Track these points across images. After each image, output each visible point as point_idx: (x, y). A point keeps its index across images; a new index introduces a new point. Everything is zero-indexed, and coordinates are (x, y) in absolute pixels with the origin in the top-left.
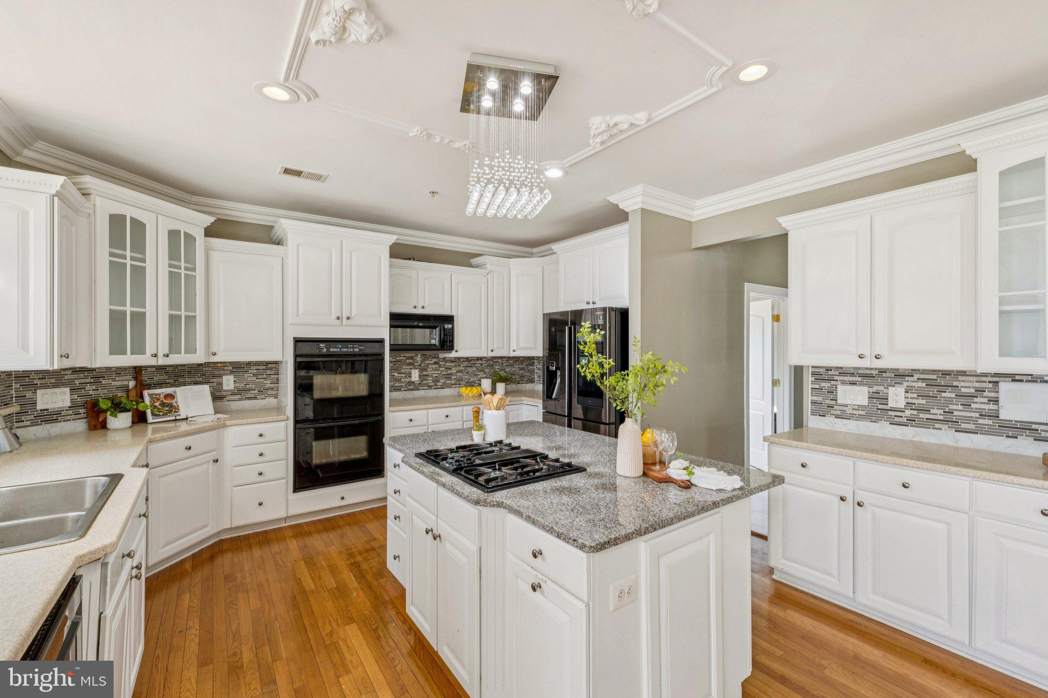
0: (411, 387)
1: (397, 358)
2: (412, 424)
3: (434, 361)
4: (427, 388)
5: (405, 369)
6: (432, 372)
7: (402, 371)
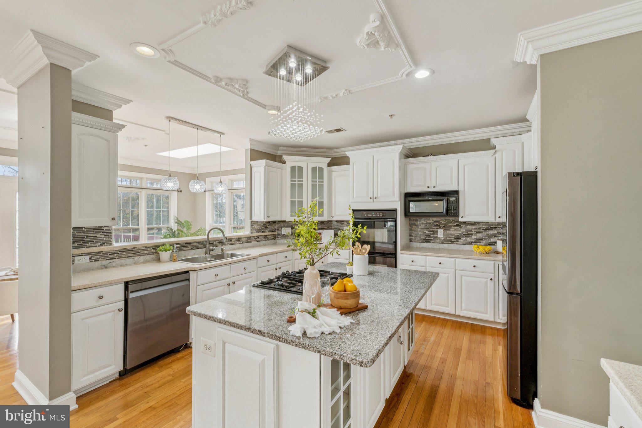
0: (437, 241)
1: (428, 221)
2: (413, 263)
3: (455, 224)
4: (450, 243)
5: (433, 228)
6: (454, 232)
7: (431, 229)
